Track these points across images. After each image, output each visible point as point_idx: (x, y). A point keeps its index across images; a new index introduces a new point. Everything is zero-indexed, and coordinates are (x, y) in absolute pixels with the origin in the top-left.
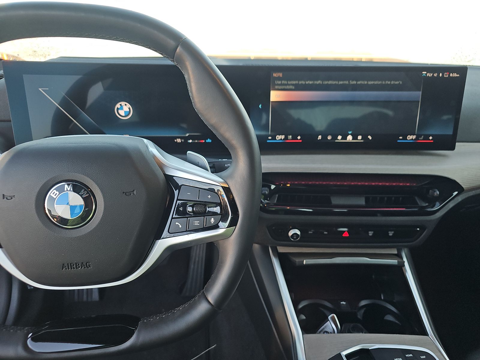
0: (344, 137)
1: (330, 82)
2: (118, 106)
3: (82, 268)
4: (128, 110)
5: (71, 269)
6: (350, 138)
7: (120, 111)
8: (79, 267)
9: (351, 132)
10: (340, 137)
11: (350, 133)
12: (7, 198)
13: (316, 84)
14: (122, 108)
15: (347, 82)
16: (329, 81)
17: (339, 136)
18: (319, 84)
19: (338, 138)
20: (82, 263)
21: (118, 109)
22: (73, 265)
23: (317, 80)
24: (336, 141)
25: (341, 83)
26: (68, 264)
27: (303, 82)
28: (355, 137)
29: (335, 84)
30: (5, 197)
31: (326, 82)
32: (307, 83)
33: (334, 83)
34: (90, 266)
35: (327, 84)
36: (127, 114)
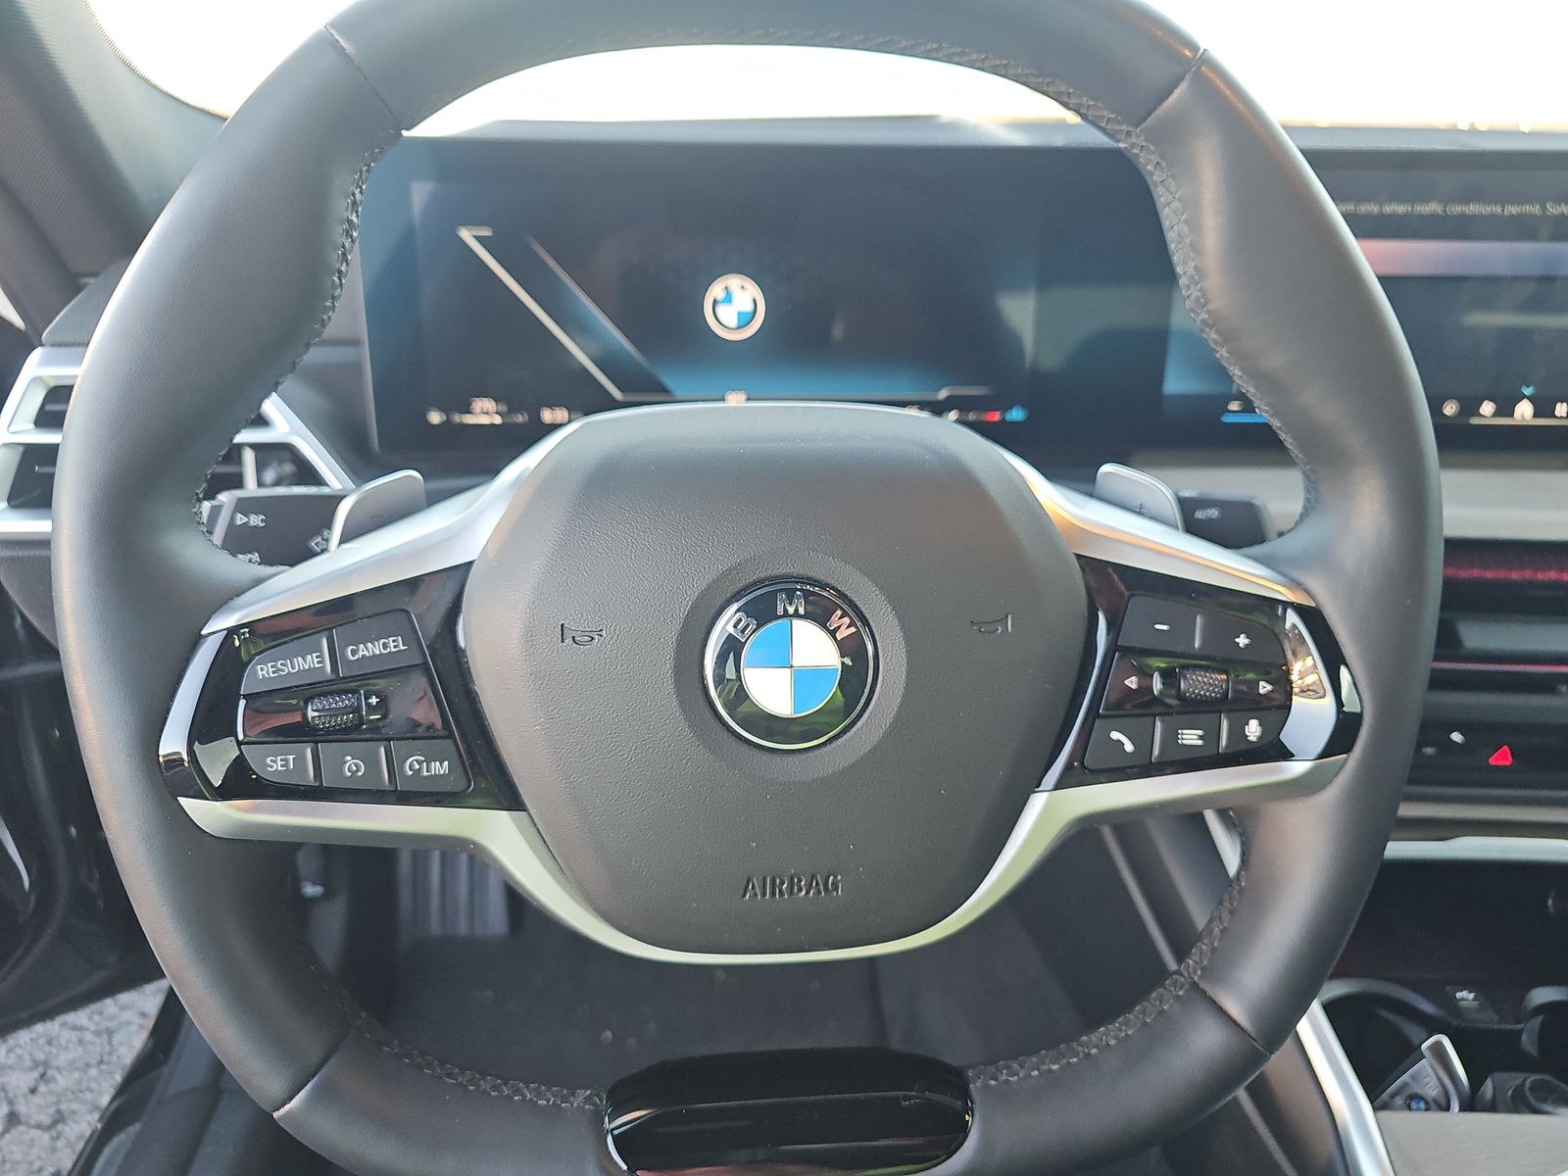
0: (1506, 408)
1: (1472, 209)
2: (716, 290)
3: (807, 893)
4: (749, 308)
5: (773, 894)
6: (1524, 411)
7: (721, 310)
8: (800, 890)
9: (1531, 388)
10: (1487, 408)
11: (1528, 391)
12: (573, 637)
13: (1422, 216)
14: (728, 298)
15: (1535, 209)
16: (1467, 202)
17: (1486, 402)
18: (1434, 216)
19: (1481, 411)
20: (813, 877)
21: (715, 302)
22: (782, 883)
23: (1425, 200)
24: (1475, 421)
25: (1514, 210)
26: (764, 880)
27: (1374, 208)
28: (1543, 408)
29: (1492, 216)
30: (568, 635)
31: (1457, 209)
32: (1388, 209)
33: (1485, 209)
34: (836, 889)
35: (1463, 216)
36: (745, 320)
